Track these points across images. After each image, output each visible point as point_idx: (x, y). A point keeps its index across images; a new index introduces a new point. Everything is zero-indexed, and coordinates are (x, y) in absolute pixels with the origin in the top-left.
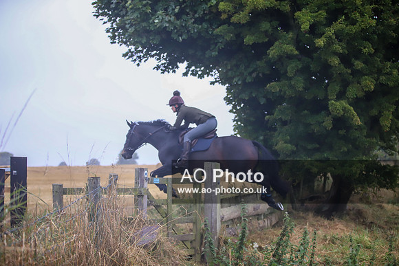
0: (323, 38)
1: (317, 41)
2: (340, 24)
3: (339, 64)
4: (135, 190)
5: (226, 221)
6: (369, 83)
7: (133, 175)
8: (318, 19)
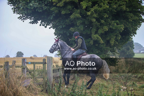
1: (88, 13)
2: (96, 7)
4: (22, 66)
5: (55, 78)
6: (106, 28)
7: (21, 61)
8: (89, 5)
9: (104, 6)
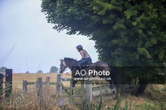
0: (136, 22)
1: (133, 23)
2: (142, 16)
3: (142, 33)
4: (57, 83)
5: (94, 97)
6: (154, 41)
7: (56, 77)
8: (134, 14)
9: (152, 16)
